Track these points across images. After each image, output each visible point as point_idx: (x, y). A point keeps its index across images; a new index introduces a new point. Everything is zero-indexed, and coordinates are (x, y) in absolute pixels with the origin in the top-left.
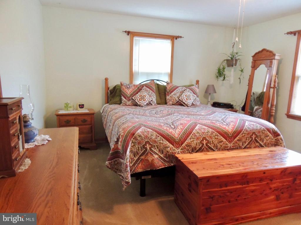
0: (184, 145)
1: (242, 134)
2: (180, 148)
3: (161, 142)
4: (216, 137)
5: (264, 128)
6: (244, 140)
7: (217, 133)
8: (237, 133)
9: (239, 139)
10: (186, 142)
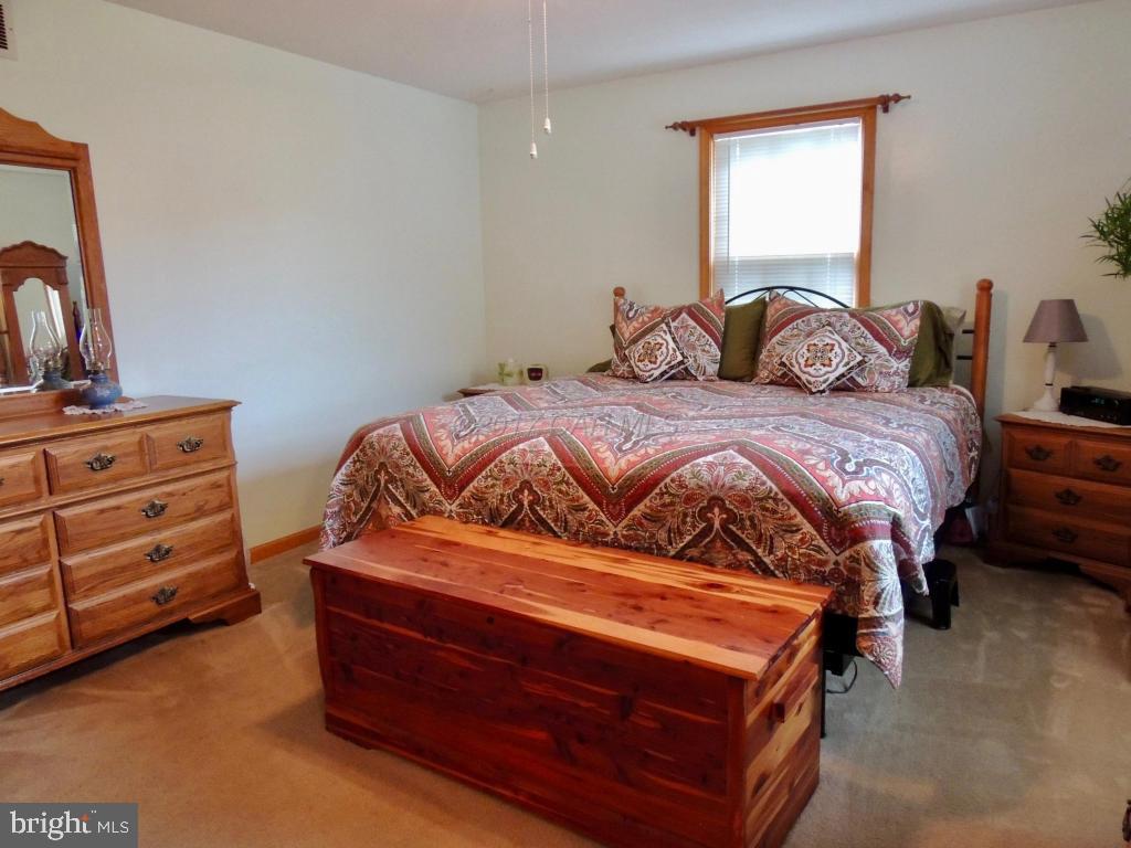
0: (466, 493)
1: (662, 494)
2: (457, 502)
3: (411, 470)
4: (564, 487)
5: (775, 488)
6: (672, 522)
7: (568, 475)
8: (638, 487)
9: (648, 511)
10: (471, 485)
